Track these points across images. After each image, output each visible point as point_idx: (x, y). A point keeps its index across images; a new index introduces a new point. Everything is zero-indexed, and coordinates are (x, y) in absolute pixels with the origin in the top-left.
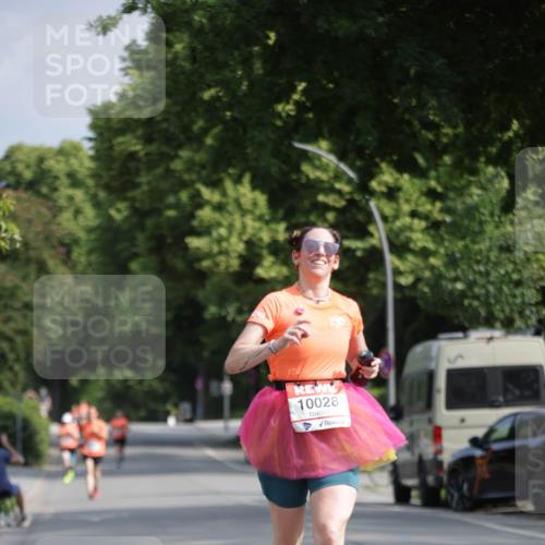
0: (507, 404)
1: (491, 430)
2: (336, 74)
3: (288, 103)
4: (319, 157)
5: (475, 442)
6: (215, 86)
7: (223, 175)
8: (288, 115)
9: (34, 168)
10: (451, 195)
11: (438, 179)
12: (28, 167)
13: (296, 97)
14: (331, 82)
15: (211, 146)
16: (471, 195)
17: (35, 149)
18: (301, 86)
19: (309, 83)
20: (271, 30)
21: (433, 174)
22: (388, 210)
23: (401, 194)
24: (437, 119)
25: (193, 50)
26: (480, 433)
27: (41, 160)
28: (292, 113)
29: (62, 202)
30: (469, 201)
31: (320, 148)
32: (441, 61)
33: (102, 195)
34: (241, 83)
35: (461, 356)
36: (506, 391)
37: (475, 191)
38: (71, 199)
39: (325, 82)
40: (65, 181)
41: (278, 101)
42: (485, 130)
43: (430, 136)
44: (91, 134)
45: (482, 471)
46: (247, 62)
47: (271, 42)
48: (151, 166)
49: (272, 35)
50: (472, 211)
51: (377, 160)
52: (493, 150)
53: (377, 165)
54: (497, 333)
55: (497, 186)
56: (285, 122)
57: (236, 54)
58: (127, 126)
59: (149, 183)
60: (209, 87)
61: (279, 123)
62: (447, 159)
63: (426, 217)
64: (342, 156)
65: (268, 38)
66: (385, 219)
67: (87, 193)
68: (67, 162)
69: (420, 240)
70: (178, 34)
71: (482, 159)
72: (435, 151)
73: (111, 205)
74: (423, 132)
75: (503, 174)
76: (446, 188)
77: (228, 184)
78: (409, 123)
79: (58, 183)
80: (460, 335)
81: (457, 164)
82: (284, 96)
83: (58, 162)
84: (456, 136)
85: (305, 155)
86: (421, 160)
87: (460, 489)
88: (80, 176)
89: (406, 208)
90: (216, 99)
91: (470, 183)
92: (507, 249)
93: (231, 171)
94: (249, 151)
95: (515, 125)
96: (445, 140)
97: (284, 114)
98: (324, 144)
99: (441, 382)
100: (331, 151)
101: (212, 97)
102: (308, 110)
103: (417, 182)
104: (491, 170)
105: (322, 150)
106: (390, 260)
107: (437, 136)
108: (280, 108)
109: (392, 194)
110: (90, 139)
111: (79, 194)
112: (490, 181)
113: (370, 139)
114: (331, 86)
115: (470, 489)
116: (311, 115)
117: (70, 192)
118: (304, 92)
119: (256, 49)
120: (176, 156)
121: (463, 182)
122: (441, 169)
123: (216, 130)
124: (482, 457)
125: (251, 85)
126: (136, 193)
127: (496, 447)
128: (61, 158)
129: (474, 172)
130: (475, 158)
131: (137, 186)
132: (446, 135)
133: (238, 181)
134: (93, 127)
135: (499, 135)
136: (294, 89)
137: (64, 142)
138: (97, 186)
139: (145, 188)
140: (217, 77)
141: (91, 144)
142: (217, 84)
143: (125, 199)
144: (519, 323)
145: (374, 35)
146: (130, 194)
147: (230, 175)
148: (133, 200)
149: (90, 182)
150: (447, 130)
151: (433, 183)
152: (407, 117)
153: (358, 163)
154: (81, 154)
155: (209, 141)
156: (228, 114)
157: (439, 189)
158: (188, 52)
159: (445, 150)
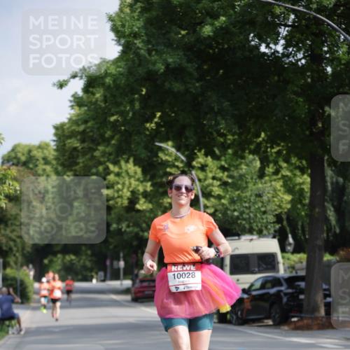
0: (260, 272)
1: (252, 285)
2: (176, 109)
3: (152, 123)
4: (167, 150)
5: (244, 291)
6: (116, 115)
7: (120, 158)
8: (152, 129)
9: (26, 155)
10: (232, 169)
11: (225, 161)
12: (23, 154)
13: (156, 120)
14: (173, 113)
15: (114, 144)
16: (242, 169)
17: (26, 146)
18: (159, 114)
19: (162, 113)
20: (144, 86)
21: (223, 158)
22: (201, 175)
23: (208, 168)
24: (225, 132)
25: (105, 97)
26: (246, 286)
27: (30, 151)
28: (154, 128)
29: (40, 172)
30: (241, 172)
31: (168, 145)
32: (227, 103)
33: (60, 168)
34: (129, 114)
35: (237, 248)
36: (259, 266)
37: (244, 167)
38: (44, 170)
39: (170, 113)
40: (42, 162)
41: (147, 122)
42: (248, 137)
43: (222, 140)
44: (55, 138)
45: (248, 305)
46: (132, 102)
47: (143, 93)
48: (84, 154)
49: (144, 90)
50: (241, 177)
51: (196, 151)
52: (252, 147)
53: (195, 154)
54: (255, 237)
55: (254, 165)
56: (151, 132)
57: (126, 99)
58: (72, 135)
59: (83, 162)
60: (113, 115)
61: (148, 133)
62: (230, 151)
63: (220, 180)
64: (178, 149)
65: (142, 91)
66: (200, 180)
67: (52, 167)
68: (43, 152)
69: (217, 190)
70: (98, 89)
71: (247, 151)
72: (224, 147)
73: (64, 174)
74: (218, 138)
75: (257, 158)
76: (229, 165)
77: (123, 163)
78: (211, 133)
79: (38, 162)
80: (237, 238)
81: (235, 154)
82: (150, 120)
83: (38, 152)
84: (234, 140)
85: (160, 149)
86: (217, 152)
87: (236, 314)
88: (49, 159)
89: (210, 175)
90: (117, 121)
91: (241, 163)
92: (259, 196)
93: (124, 157)
94: (133, 146)
95: (263, 135)
96: (229, 142)
97: (150, 128)
98: (170, 143)
99: (227, 262)
100: (173, 147)
101: (115, 120)
102: (162, 126)
103: (215, 162)
104: (251, 157)
105: (169, 146)
106: (202, 200)
107: (225, 140)
108: (148, 125)
109: (203, 168)
110: (54, 141)
111: (48, 168)
112: (251, 162)
113: (192, 140)
114: (173, 115)
115: (242, 314)
116: (163, 129)
117: (44, 167)
118: (160, 117)
119: (136, 96)
120: (97, 149)
121: (238, 162)
122: (227, 156)
123: (117, 137)
124: (247, 298)
125: (134, 114)
126: (77, 167)
127: (254, 293)
128: (40, 150)
129: (243, 158)
130: (243, 151)
131: (78, 164)
132: (230, 139)
133: (127, 161)
134: (56, 135)
135: (255, 140)
136: (155, 116)
137: (41, 142)
138: (58, 164)
139: (81, 165)
140: (117, 110)
141: (55, 143)
142: (117, 113)
143: (71, 170)
144: (265, 232)
145: (194, 92)
146: (73, 168)
147: (123, 158)
148: (75, 171)
149: (54, 162)
150: (230, 137)
151: (223, 163)
152: (210, 130)
153: (186, 153)
154: (50, 148)
155: (113, 142)
156: (123, 128)
157: (226, 166)
158: (102, 98)
159: (229, 147)
